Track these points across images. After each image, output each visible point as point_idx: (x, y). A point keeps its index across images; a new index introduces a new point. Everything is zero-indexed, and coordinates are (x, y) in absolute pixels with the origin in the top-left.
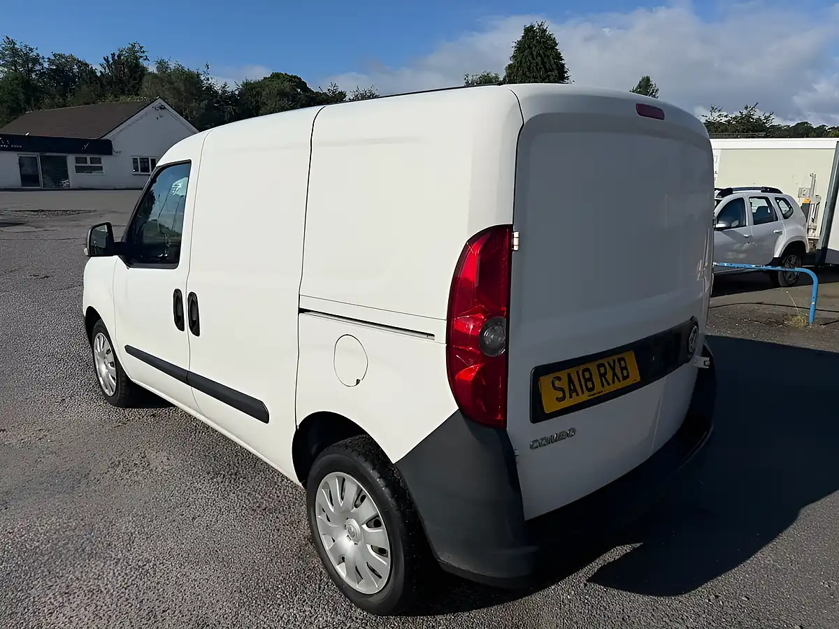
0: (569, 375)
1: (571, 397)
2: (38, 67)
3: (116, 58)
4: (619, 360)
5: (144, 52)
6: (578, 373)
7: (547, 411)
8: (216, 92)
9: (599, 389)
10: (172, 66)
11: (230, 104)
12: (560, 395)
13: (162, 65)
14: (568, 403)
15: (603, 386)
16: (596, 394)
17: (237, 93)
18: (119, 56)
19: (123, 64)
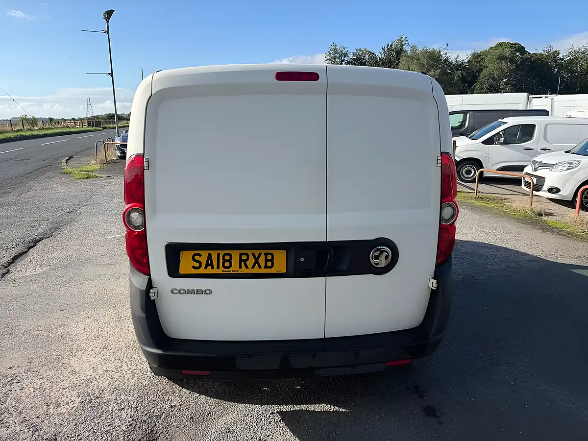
0: (210, 255)
1: (206, 268)
2: (346, 59)
3: (389, 47)
4: (266, 255)
5: (407, 41)
6: (218, 254)
7: (181, 272)
8: (451, 63)
9: (235, 268)
10: (420, 49)
11: (460, 70)
12: (197, 265)
13: (414, 48)
14: (202, 271)
15: (240, 267)
16: (230, 271)
17: (466, 61)
18: (391, 46)
19: (393, 50)
